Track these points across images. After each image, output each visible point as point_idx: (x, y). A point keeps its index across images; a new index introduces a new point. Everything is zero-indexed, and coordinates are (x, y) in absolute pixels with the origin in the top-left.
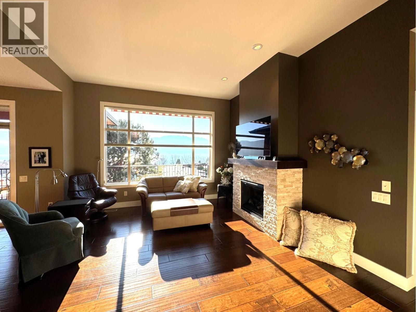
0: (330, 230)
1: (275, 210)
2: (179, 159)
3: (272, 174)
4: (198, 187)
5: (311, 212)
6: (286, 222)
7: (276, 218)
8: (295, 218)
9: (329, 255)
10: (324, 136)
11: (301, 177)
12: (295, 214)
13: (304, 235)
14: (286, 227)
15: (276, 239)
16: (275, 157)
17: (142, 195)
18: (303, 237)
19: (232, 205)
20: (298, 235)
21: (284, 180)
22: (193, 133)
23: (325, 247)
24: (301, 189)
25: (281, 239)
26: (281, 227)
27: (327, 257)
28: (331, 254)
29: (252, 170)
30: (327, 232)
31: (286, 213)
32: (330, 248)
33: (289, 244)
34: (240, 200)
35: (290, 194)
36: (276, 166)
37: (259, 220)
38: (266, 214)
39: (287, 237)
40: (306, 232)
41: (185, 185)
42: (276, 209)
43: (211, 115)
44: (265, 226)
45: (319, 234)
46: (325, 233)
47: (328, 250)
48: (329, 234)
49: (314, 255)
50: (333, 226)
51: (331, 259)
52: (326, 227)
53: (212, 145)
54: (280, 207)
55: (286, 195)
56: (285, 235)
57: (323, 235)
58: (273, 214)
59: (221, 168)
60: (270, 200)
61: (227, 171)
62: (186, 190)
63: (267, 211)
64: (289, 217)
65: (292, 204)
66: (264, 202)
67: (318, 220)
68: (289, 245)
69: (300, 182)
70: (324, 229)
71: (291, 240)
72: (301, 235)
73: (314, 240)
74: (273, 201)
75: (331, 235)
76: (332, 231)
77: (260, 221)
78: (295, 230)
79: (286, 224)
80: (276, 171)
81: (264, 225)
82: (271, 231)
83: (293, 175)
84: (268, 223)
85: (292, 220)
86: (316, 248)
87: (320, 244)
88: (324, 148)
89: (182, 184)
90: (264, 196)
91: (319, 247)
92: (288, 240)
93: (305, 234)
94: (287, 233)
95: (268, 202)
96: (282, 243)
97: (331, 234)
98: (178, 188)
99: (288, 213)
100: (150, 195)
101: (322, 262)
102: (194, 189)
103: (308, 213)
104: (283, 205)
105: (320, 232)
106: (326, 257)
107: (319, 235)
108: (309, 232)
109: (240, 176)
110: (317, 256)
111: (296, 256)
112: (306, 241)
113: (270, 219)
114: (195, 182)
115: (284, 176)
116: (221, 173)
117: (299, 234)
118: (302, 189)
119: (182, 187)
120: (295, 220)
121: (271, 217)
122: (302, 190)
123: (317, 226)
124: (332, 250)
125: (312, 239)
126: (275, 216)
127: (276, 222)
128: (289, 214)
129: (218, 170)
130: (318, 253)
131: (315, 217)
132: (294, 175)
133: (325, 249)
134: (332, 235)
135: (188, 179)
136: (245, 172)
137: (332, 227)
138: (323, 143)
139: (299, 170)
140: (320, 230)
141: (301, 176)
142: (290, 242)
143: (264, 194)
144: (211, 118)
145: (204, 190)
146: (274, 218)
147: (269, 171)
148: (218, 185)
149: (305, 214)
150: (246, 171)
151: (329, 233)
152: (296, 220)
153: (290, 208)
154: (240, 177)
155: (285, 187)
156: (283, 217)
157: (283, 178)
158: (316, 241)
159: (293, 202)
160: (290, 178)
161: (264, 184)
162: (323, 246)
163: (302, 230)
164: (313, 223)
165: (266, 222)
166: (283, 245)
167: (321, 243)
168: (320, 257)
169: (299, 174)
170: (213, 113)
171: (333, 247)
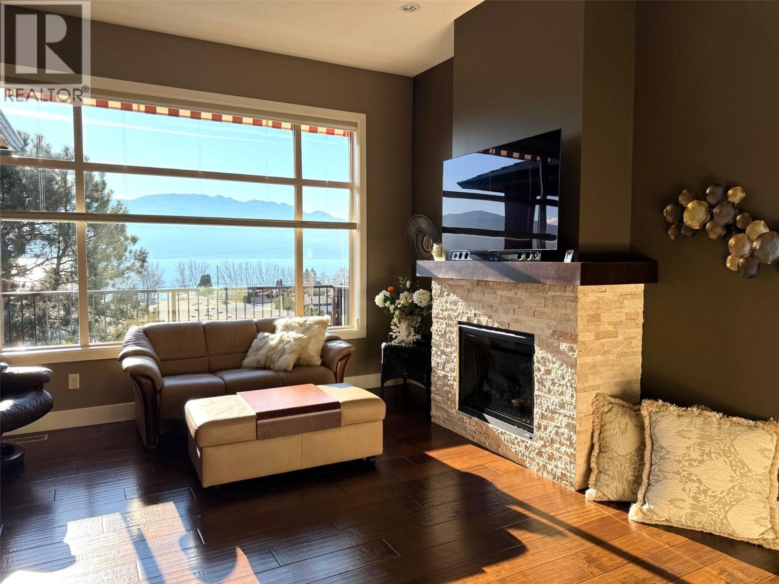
0: (722, 447)
1: (572, 404)
2: (208, 276)
3: (561, 302)
4: (324, 352)
5: (672, 403)
6: (602, 436)
7: (574, 427)
8: (627, 424)
9: (720, 510)
10: (707, 192)
11: (639, 310)
12: (625, 413)
13: (653, 467)
14: (600, 451)
15: (572, 485)
16: (572, 252)
17: (143, 380)
18: (651, 471)
19: (430, 403)
20: (635, 469)
21: (595, 318)
22: (299, 182)
23: (709, 493)
24: (637, 344)
25: (588, 484)
26: (585, 452)
27: (714, 517)
28: (724, 508)
29: (495, 293)
30: (714, 452)
31: (601, 410)
32: (723, 492)
33: (611, 495)
34: (456, 385)
35: (612, 357)
36: (578, 276)
37: (519, 438)
38: (543, 417)
39: (603, 477)
40: (658, 457)
41: (281, 345)
42: (574, 399)
43: (355, 125)
44: (537, 454)
45: (695, 458)
46: (709, 454)
47: (718, 498)
48: (719, 457)
49: (681, 517)
50: (730, 434)
51: (725, 521)
52: (711, 439)
53: (356, 220)
54: (585, 394)
55: (601, 362)
56: (600, 472)
57: (706, 459)
58: (565, 416)
59: (390, 292)
60: (553, 375)
61: (410, 301)
62: (287, 360)
63: (544, 409)
64: (610, 423)
65: (616, 385)
66: (536, 384)
67: (691, 422)
68: (612, 499)
69: (638, 324)
70: (708, 445)
71: (616, 484)
72: (643, 468)
73: (682, 475)
74: (564, 378)
75: (726, 459)
76: (727, 449)
77: (523, 441)
78: (628, 457)
79: (601, 442)
80: (574, 290)
81: (536, 451)
82: (556, 466)
83: (618, 304)
84: (547, 443)
85: (617, 430)
86: (686, 497)
87: (697, 484)
88: (708, 225)
89: (273, 343)
90: (536, 365)
91: (695, 493)
92: (607, 486)
93: (656, 464)
94: (603, 467)
95: (548, 384)
96: (591, 493)
97: (725, 455)
98: (258, 356)
99: (606, 410)
100: (169, 382)
101: (702, 532)
102: (312, 357)
103: (663, 406)
104: (593, 388)
105: (695, 455)
106: (712, 519)
107: (695, 460)
108: (667, 456)
109: (456, 314)
110: (689, 517)
111: (633, 526)
112: (660, 481)
113: (554, 432)
114: (313, 337)
115: (594, 306)
116: (392, 307)
117: (637, 466)
118: (640, 344)
119: (272, 352)
120: (626, 428)
121: (559, 424)
122: (642, 346)
123: (689, 438)
124: (726, 497)
125: (675, 475)
126: (570, 421)
127: (574, 437)
128: (609, 415)
129: (379, 300)
130: (692, 509)
131: (682, 415)
132: (622, 302)
133: (710, 497)
134: (728, 458)
135: (287, 328)
136: (472, 301)
137: (726, 437)
138: (706, 210)
139: (635, 290)
140: (697, 447)
141: (638, 305)
142: (614, 490)
143: (535, 361)
144: (355, 133)
145: (344, 361)
146: (568, 425)
147: (553, 294)
148: (384, 345)
149: (654, 410)
150: (476, 295)
151: (719, 454)
152: (629, 427)
153: (612, 396)
154: (458, 316)
155: (597, 337)
156: (593, 422)
157: (593, 313)
158: (687, 478)
159: (616, 380)
160: (611, 313)
161: (536, 333)
162: (704, 489)
163: (646, 453)
164: (677, 433)
165: (542, 443)
166: (594, 501)
167: (699, 481)
168: (697, 519)
169: (634, 301)
170: (360, 119)
171: (730, 489)
